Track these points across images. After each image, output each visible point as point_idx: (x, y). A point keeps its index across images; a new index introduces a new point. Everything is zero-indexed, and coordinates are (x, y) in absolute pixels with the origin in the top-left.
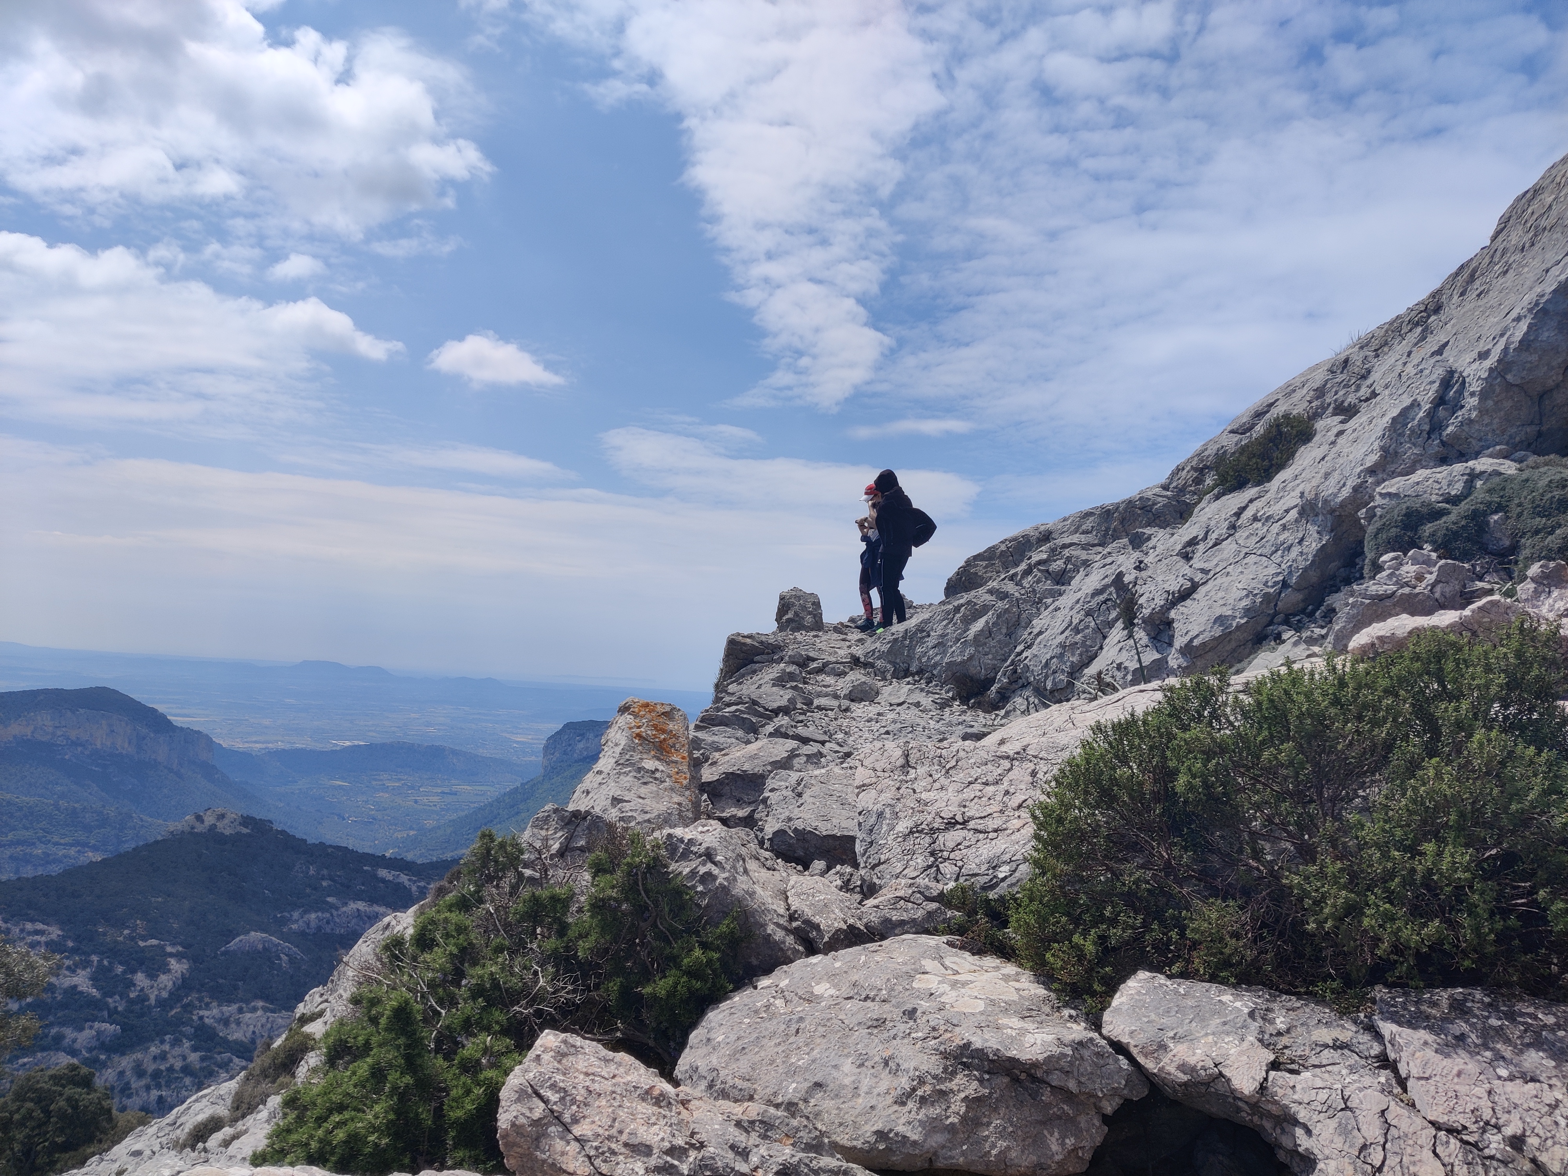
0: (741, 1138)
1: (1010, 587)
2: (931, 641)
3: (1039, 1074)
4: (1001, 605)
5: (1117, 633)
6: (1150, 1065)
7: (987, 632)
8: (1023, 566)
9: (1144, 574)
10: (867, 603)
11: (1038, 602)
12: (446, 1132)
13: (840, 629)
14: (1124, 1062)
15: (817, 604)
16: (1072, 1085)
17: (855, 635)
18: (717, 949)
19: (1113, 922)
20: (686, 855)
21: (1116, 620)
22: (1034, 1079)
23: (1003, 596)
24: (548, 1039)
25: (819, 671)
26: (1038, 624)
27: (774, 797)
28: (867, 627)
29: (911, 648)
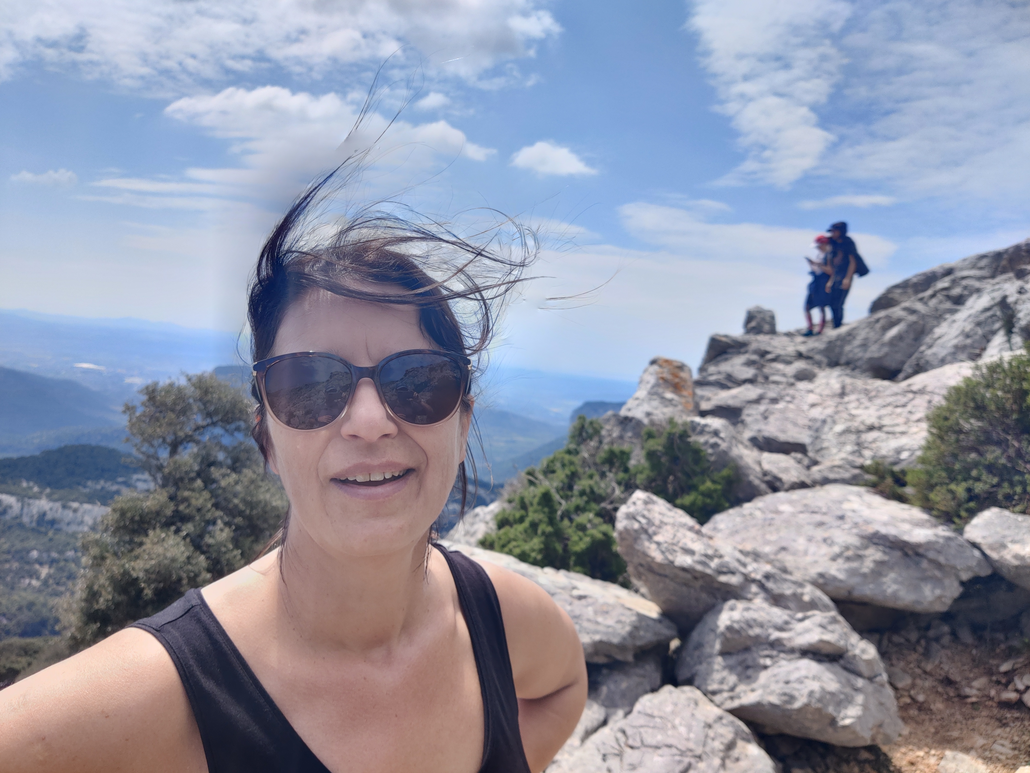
0: (742, 558)
1: (919, 306)
2: (857, 342)
3: (921, 551)
4: (912, 318)
5: (999, 339)
6: (994, 555)
7: (900, 337)
8: (929, 292)
9: (1024, 297)
10: (809, 318)
11: (939, 317)
12: (569, 558)
13: (789, 335)
14: (977, 553)
15: (773, 318)
16: (942, 559)
17: (800, 339)
18: (719, 483)
19: (978, 479)
20: (702, 432)
21: (999, 329)
22: (918, 554)
23: (912, 312)
24: (639, 495)
25: (774, 360)
26: (938, 331)
27: (748, 420)
28: (809, 333)
29: (842, 347)
